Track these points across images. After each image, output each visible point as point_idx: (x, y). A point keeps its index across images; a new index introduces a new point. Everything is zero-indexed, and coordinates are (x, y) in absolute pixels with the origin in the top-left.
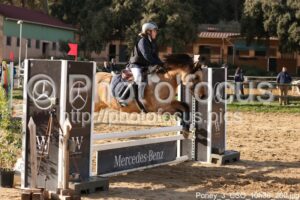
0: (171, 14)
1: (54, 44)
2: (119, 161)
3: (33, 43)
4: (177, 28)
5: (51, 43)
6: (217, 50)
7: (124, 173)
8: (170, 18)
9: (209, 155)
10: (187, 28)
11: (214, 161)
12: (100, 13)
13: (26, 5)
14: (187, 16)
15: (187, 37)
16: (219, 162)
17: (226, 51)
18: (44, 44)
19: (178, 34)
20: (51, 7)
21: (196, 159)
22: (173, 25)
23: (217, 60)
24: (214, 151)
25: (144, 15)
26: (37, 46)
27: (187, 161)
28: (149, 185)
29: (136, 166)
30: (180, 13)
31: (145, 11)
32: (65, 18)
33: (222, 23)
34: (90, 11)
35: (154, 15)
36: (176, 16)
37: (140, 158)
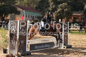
0: (65, 9)
1: (36, 17)
2: (36, 47)
3: (30, 16)
4: (67, 12)
5: (35, 16)
6: (78, 18)
7: (38, 50)
8: (65, 10)
9: (63, 46)
10: (70, 12)
11: (64, 47)
12: (47, 9)
13: (29, 7)
14: (69, 9)
15: (70, 15)
16: (65, 48)
17: (80, 19)
18: (33, 17)
19: (67, 14)
20: (35, 7)
21: (60, 47)
22: (66, 12)
23: (78, 21)
24: (64, 45)
25: (58, 9)
26: (31, 17)
27: (57, 47)
28: (43, 54)
29: (41, 48)
30: (68, 9)
31: (59, 8)
32: (39, 10)
33: (79, 11)
34: (44, 8)
35: (61, 9)
36: (66, 9)
37: (43, 46)
